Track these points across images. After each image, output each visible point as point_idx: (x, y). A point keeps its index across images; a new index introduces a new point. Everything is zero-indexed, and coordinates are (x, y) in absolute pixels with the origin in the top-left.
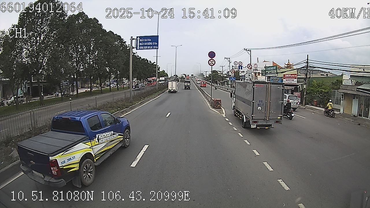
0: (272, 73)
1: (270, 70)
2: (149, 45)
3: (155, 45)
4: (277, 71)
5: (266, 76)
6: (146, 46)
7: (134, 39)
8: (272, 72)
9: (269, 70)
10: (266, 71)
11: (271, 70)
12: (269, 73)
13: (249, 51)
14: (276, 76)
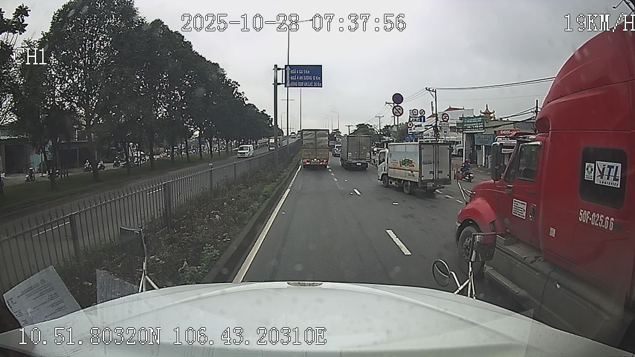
0: (475, 128)
1: (471, 123)
2: (306, 81)
3: (317, 81)
4: (483, 125)
5: (464, 132)
6: (301, 81)
7: (279, 69)
8: (474, 126)
9: (468, 123)
10: (465, 125)
11: (474, 123)
12: (469, 127)
13: (433, 91)
14: (482, 133)
